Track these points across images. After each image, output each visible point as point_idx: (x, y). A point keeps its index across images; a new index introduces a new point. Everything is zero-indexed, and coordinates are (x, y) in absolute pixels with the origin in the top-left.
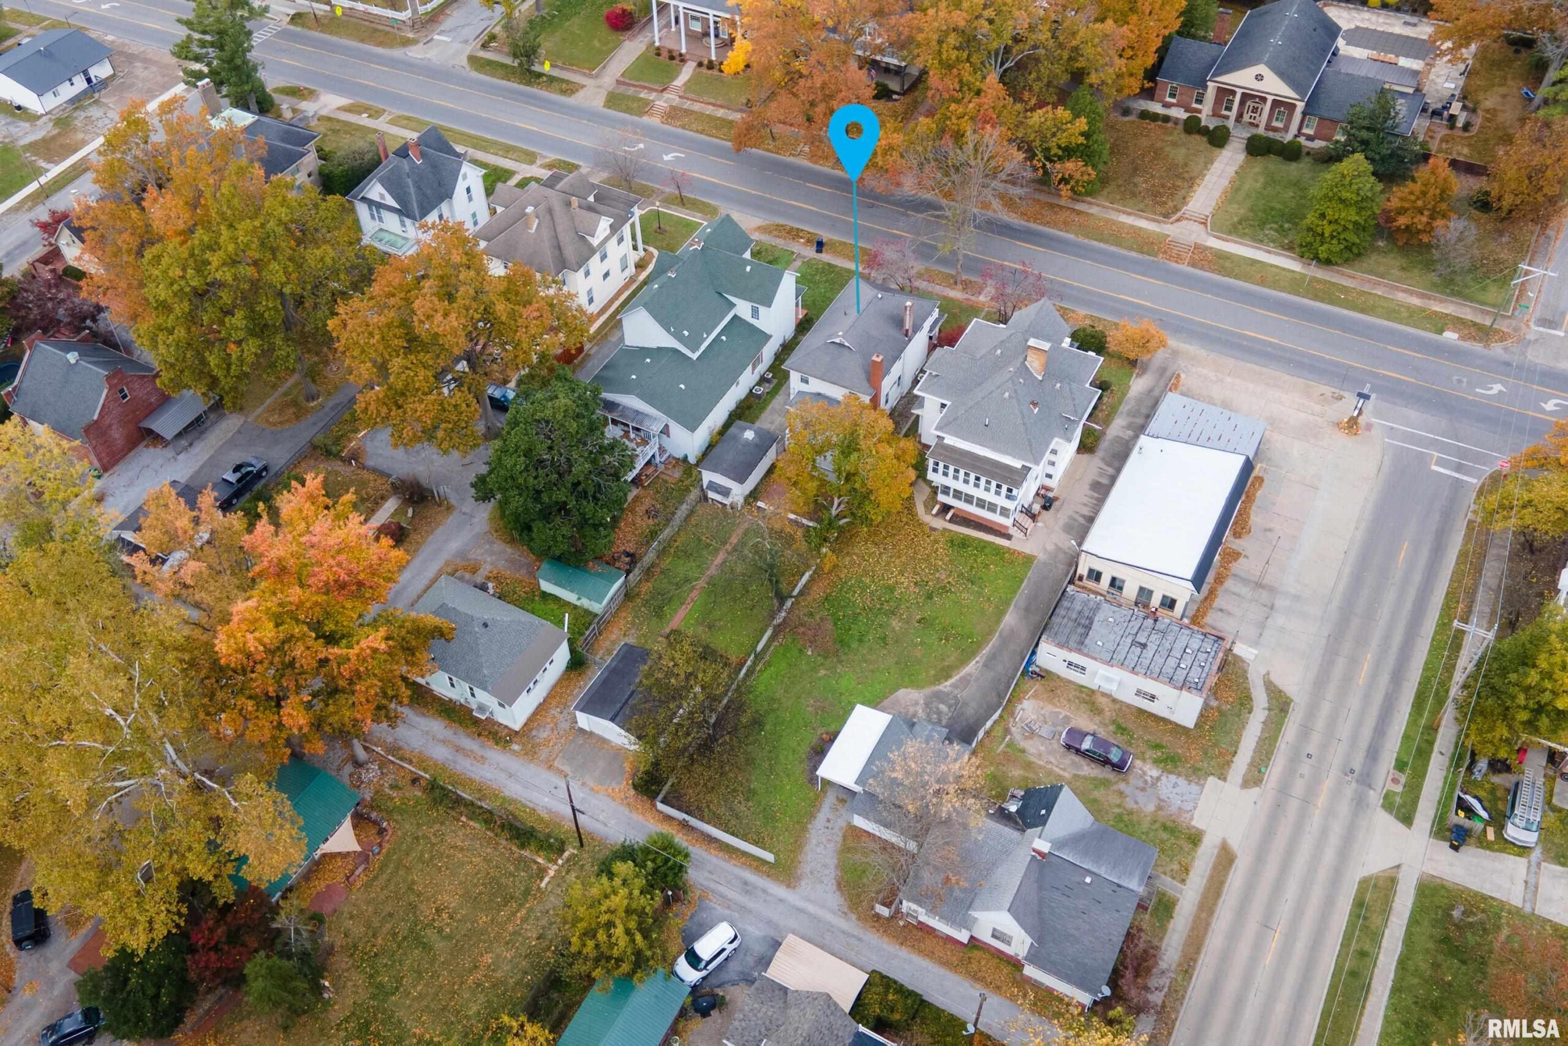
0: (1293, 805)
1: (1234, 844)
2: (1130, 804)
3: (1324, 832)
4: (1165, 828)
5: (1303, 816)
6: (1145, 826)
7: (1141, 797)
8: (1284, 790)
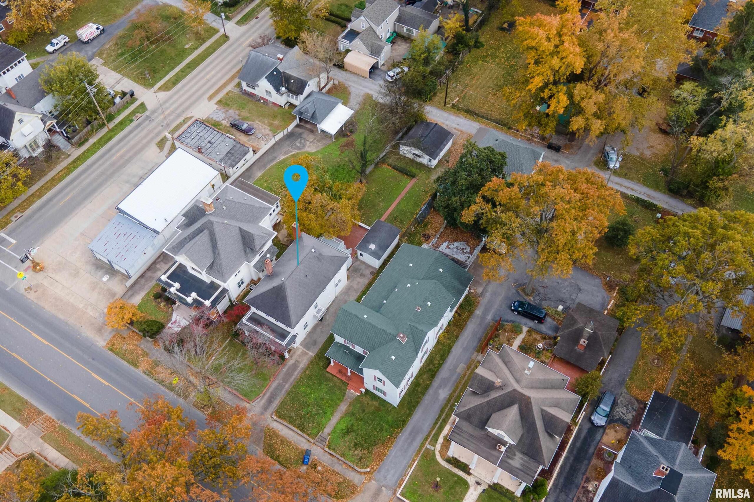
0: (178, 111)
1: (207, 101)
2: (237, 112)
3: (172, 104)
4: (229, 105)
5: (176, 109)
6: (235, 106)
7: (233, 115)
8: (179, 115)
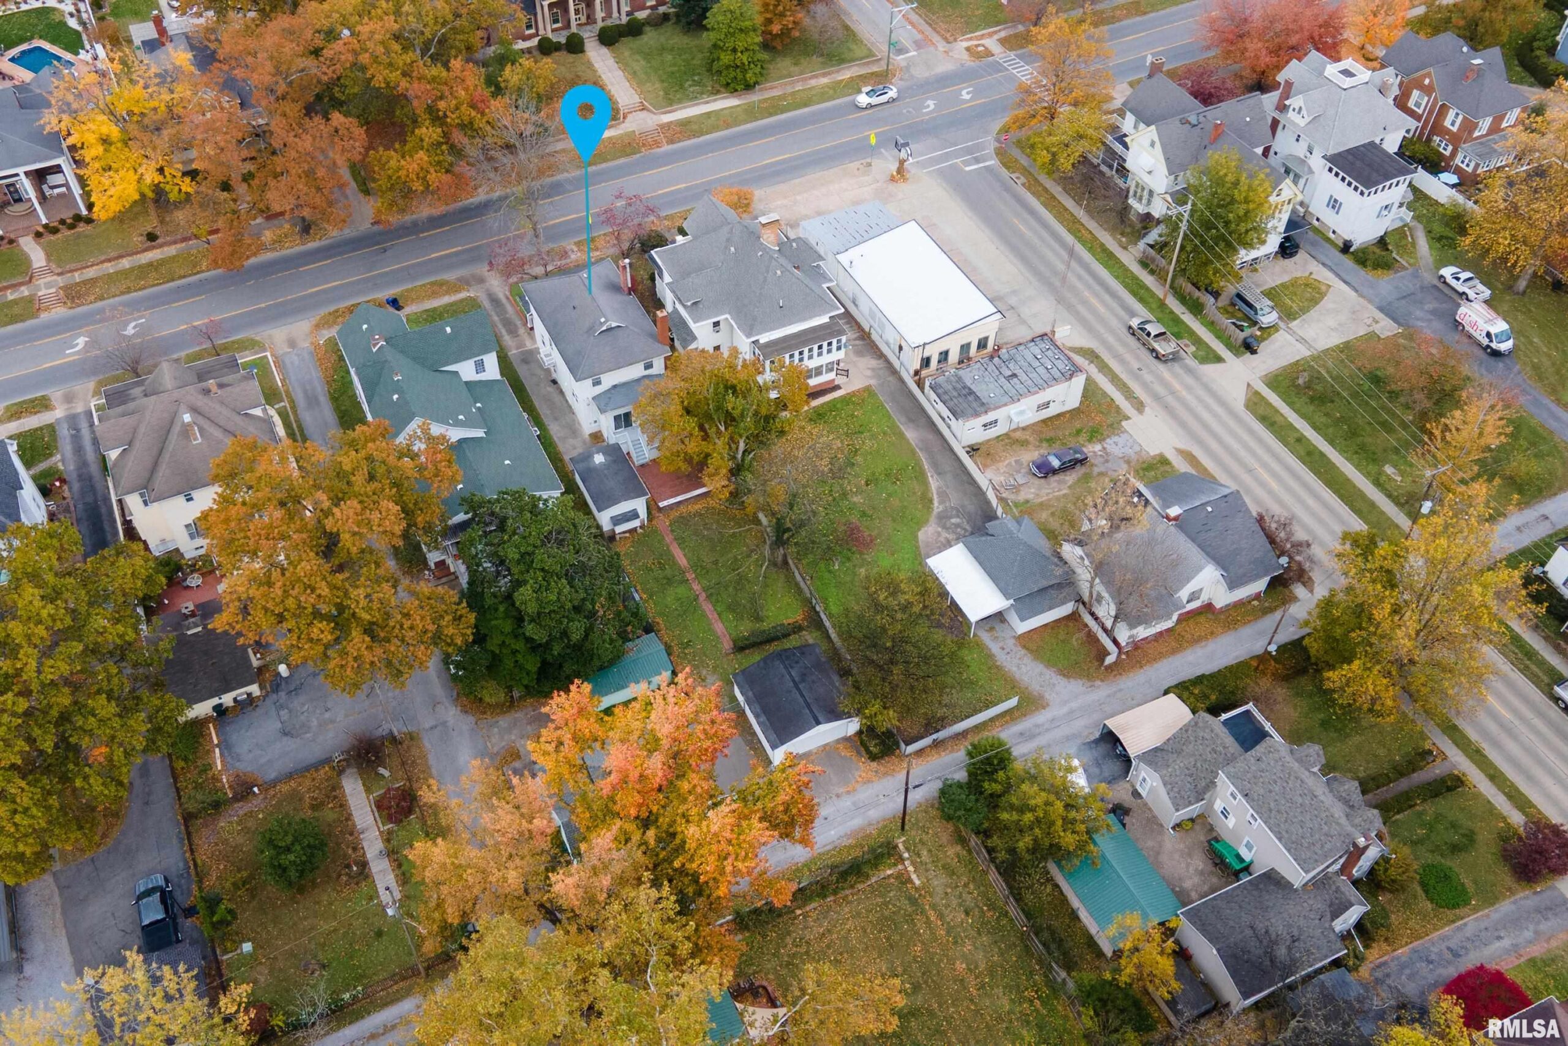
0: (1170, 399)
1: (1182, 447)
4: (1145, 469)
5: (1182, 402)
7: (1112, 466)
8: (1157, 398)
